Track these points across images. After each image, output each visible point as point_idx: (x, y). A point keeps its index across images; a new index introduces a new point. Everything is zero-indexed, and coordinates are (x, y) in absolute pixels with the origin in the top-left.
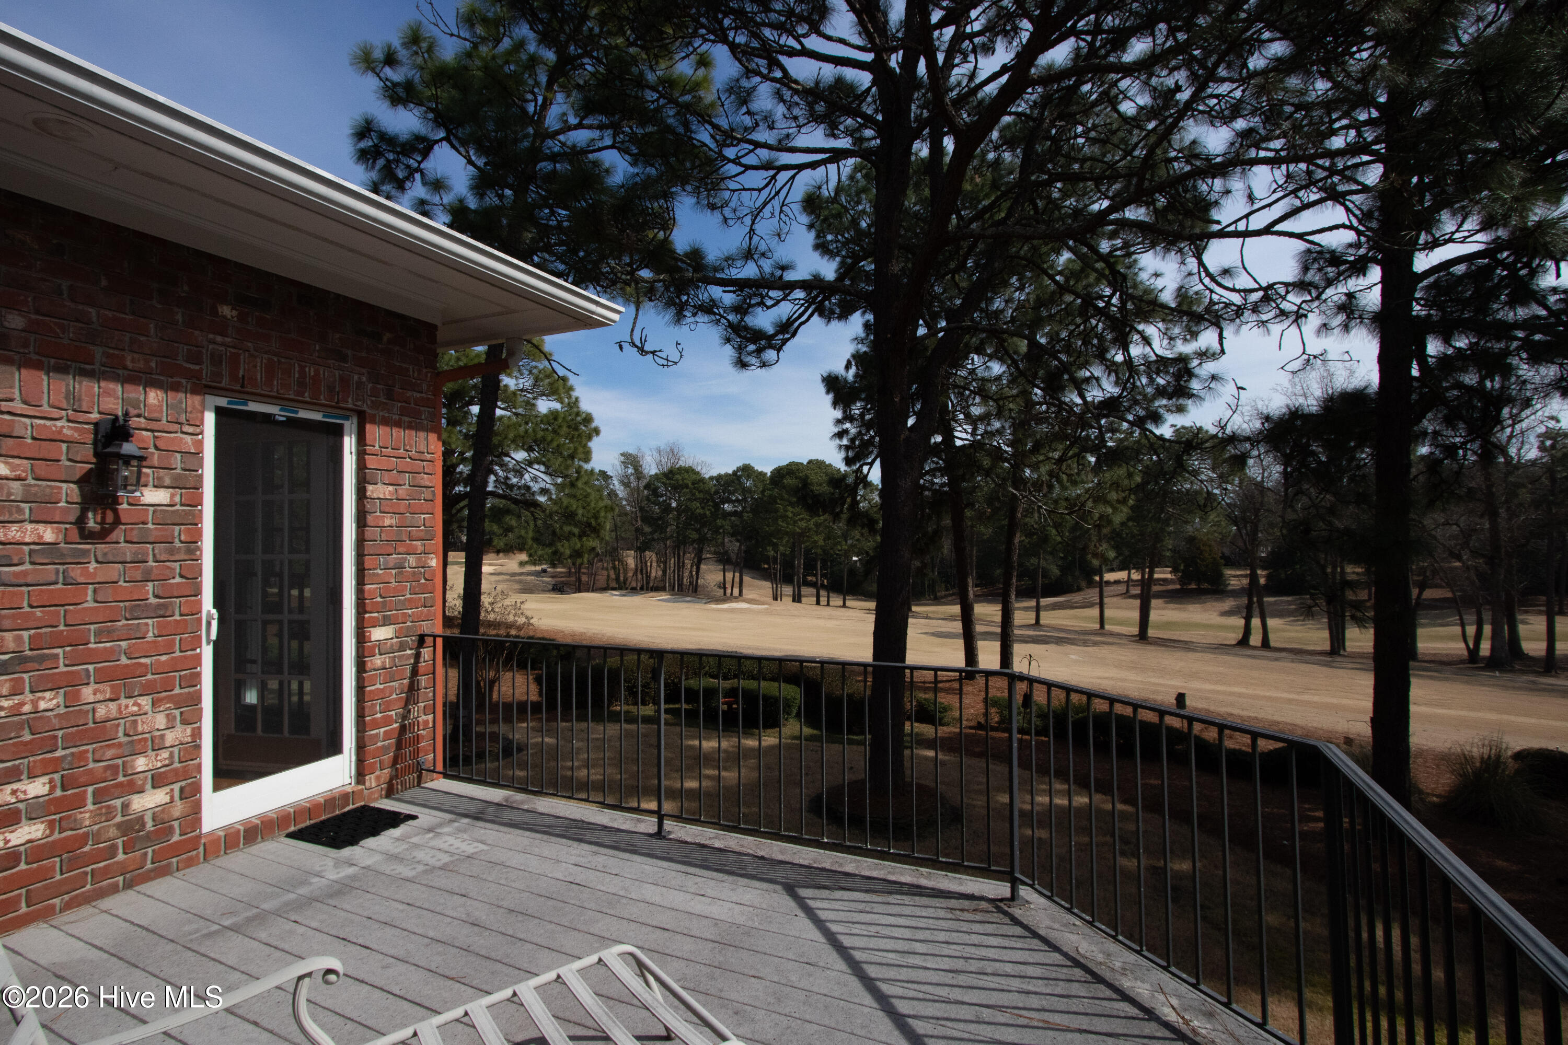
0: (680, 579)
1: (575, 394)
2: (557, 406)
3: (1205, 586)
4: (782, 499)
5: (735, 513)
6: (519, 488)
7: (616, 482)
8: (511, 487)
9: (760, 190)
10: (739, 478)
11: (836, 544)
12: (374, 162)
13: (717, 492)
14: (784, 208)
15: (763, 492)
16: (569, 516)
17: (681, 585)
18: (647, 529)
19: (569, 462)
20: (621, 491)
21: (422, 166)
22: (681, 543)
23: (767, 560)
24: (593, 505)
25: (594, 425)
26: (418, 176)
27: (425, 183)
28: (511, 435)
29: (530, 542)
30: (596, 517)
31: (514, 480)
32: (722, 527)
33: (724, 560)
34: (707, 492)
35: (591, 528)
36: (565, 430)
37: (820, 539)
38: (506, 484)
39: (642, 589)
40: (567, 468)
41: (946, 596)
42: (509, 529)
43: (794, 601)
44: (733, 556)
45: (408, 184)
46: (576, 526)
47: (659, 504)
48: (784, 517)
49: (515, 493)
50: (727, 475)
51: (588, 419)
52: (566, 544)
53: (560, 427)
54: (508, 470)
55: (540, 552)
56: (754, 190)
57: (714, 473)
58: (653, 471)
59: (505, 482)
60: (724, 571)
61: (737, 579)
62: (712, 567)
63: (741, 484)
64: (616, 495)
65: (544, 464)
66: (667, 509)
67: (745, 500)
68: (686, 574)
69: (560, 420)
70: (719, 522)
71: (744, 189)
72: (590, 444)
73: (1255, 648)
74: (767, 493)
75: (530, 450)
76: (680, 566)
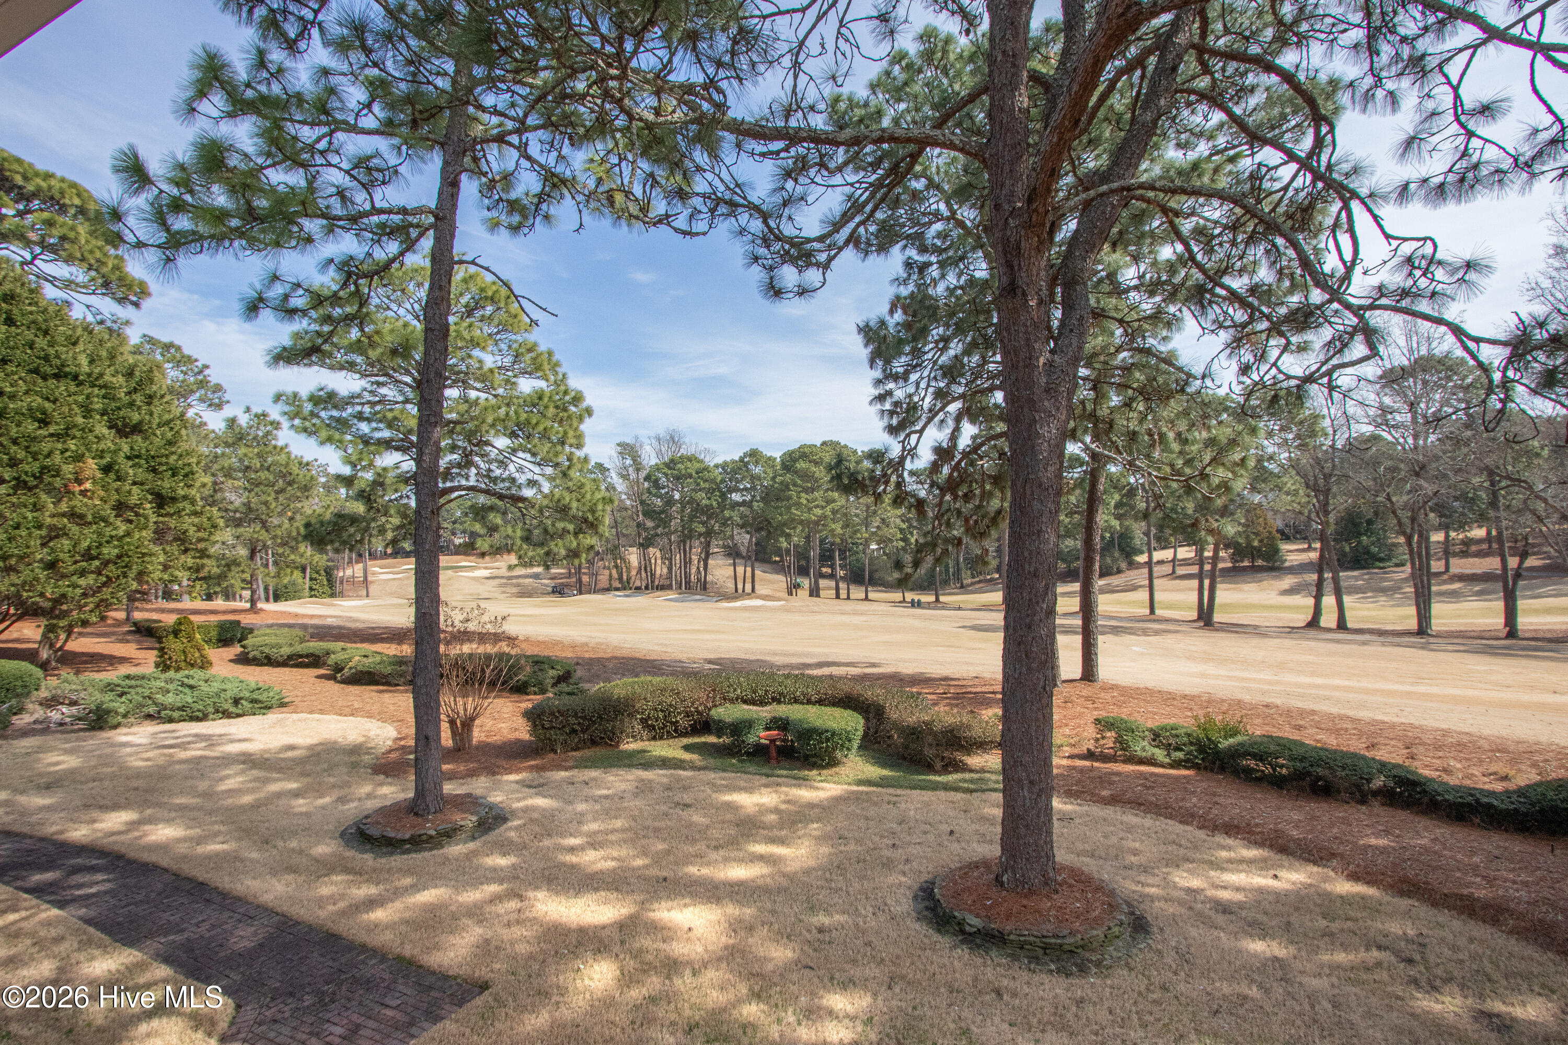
0: (687, 576)
1: (561, 370)
2: (542, 384)
3: (1260, 562)
4: (795, 485)
5: (744, 503)
6: (503, 480)
7: (614, 475)
8: (495, 480)
9: (804, 10)
10: (746, 464)
11: (855, 532)
12: (251, 11)
13: (723, 481)
14: (843, 30)
15: (773, 478)
16: (563, 510)
17: (688, 582)
18: (650, 524)
19: (559, 448)
20: (620, 486)
21: (320, 17)
22: (687, 536)
23: (779, 552)
24: (588, 496)
25: (584, 405)
26: (315, 32)
27: (326, 43)
28: (490, 420)
29: (519, 542)
30: (593, 511)
31: (498, 472)
32: (730, 518)
33: (733, 553)
34: (713, 481)
35: (588, 524)
36: (551, 411)
37: (838, 527)
38: (488, 477)
39: (647, 588)
40: (557, 454)
41: (972, 584)
42: (493, 529)
43: (811, 595)
44: (743, 550)
45: (302, 45)
46: (570, 522)
47: (660, 496)
48: (798, 505)
49: (500, 487)
50: (733, 462)
51: (577, 399)
52: (560, 542)
53: (546, 407)
54: (490, 462)
55: (530, 554)
56: (795, 11)
57: (719, 460)
58: (654, 461)
59: (488, 475)
60: (734, 565)
61: (749, 574)
62: (720, 562)
63: (748, 470)
64: (614, 489)
65: (530, 451)
66: (670, 502)
67: (753, 488)
68: (694, 570)
69: (546, 400)
70: (727, 513)
71: (780, 13)
72: (582, 427)
73: (1329, 630)
74: (779, 479)
75: (513, 435)
76: (687, 562)
